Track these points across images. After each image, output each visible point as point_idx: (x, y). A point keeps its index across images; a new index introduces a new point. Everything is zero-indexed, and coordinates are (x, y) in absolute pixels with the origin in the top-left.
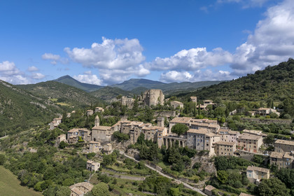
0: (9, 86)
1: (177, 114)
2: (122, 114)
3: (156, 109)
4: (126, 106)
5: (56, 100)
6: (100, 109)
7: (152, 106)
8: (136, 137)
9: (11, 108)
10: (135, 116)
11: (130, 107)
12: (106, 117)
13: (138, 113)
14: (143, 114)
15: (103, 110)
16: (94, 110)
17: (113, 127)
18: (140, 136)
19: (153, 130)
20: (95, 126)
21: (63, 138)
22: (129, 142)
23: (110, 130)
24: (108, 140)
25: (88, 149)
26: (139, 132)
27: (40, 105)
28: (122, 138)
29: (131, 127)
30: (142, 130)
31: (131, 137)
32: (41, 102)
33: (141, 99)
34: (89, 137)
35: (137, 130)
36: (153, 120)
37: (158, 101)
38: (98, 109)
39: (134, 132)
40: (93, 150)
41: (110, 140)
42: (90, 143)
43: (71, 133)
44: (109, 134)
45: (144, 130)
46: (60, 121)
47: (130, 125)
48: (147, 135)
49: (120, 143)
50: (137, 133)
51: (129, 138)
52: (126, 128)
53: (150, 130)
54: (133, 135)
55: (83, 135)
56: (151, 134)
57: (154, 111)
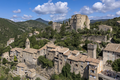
0: (11, 22)
1: (108, 39)
2: (51, 38)
3: (84, 33)
4: (56, 30)
6: (37, 32)
8: (61, 67)
10: (62, 39)
11: (59, 31)
12: (38, 39)
13: (65, 37)
14: (70, 38)
15: (39, 33)
17: (39, 50)
18: (65, 67)
19: (82, 62)
20: (26, 48)
21: (6, 55)
22: (53, 70)
23: (37, 54)
24: (34, 64)
25: (16, 70)
26: (64, 61)
27: (23, 30)
28: (46, 65)
29: (55, 53)
30: (68, 59)
31: (55, 65)
32: (24, 29)
33: (69, 24)
34: (21, 57)
35: (61, 59)
36: (80, 45)
37: (84, 26)
38: (35, 32)
39: (58, 60)
40: (19, 73)
41: (36, 64)
42: (17, 66)
43: (12, 52)
44: (35, 58)
45: (70, 60)
46: (14, 40)
47: (54, 51)
48: (74, 67)
49: (45, 69)
50: (62, 62)
51: (53, 66)
52: (50, 53)
53: (77, 62)
54: (57, 63)
55: (17, 55)
56: (79, 66)
57: (82, 34)
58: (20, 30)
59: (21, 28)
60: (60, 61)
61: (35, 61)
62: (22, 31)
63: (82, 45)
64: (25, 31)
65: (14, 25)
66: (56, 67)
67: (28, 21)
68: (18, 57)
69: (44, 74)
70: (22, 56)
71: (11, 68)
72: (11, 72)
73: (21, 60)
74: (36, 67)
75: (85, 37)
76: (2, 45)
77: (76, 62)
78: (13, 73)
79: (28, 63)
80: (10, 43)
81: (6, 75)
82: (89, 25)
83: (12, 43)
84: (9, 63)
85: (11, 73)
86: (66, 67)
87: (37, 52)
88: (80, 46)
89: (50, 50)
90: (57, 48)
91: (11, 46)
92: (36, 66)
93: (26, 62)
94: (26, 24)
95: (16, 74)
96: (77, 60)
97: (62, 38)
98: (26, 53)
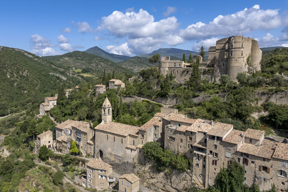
0: (30, 56)
2: (163, 96)
3: (257, 84)
5: (80, 70)
6: (117, 82)
7: (240, 77)
9: (27, 80)
10: (196, 100)
11: (177, 80)
12: (127, 100)
14: (217, 97)
15: (123, 85)
16: (107, 85)
17: (142, 128)
18: (227, 171)
19: (283, 161)
20: (103, 122)
21: (46, 139)
22: (188, 178)
23: (136, 137)
24: (130, 161)
25: (85, 177)
26: (223, 157)
27: (60, 76)
28: (167, 164)
29: (193, 137)
30: (237, 153)
31: (194, 165)
32: (62, 73)
33: (201, 61)
34: (90, 144)
35: (214, 151)
36: (252, 115)
37: (247, 66)
38: (114, 82)
39: (204, 154)
40: (94, 183)
41: (136, 161)
42: (88, 167)
43: (61, 130)
44: (133, 147)
45: (242, 154)
46: (55, 102)
47: (192, 132)
48: (258, 172)
49: (162, 174)
50: (216, 159)
51: (189, 169)
52: (177, 136)
53: (268, 160)
54: (201, 162)
55: (79, 140)
56: (272, 172)
57: (252, 88)
58: (54, 76)
59: (55, 70)
60: (210, 158)
61: (133, 156)
62: (58, 78)
63: (255, 116)
64: (65, 79)
65: (39, 64)
66: (198, 170)
67: (69, 55)
68: (81, 144)
69: (161, 186)
70: (92, 142)
71: (67, 170)
72: (68, 181)
73: (91, 151)
74: (136, 170)
75: (263, 94)
76: (24, 114)
77: (264, 159)
78: (75, 183)
79: (112, 159)
80: (48, 108)
81: (57, 187)
82: (260, 63)
83: (52, 109)
84: (57, 157)
85: (69, 183)
86: (232, 173)
87: (138, 133)
88: (253, 118)
89: (178, 129)
90: (195, 123)
91: (52, 116)
92: (134, 167)
93: (106, 155)
94: (66, 62)
95: (84, 185)
96: (268, 156)
97: (195, 96)
98: (106, 134)
